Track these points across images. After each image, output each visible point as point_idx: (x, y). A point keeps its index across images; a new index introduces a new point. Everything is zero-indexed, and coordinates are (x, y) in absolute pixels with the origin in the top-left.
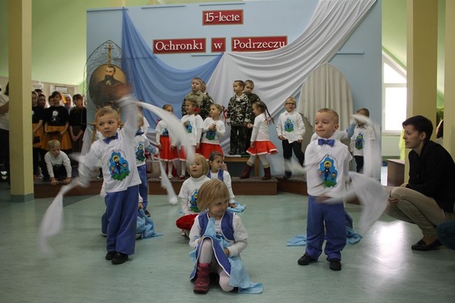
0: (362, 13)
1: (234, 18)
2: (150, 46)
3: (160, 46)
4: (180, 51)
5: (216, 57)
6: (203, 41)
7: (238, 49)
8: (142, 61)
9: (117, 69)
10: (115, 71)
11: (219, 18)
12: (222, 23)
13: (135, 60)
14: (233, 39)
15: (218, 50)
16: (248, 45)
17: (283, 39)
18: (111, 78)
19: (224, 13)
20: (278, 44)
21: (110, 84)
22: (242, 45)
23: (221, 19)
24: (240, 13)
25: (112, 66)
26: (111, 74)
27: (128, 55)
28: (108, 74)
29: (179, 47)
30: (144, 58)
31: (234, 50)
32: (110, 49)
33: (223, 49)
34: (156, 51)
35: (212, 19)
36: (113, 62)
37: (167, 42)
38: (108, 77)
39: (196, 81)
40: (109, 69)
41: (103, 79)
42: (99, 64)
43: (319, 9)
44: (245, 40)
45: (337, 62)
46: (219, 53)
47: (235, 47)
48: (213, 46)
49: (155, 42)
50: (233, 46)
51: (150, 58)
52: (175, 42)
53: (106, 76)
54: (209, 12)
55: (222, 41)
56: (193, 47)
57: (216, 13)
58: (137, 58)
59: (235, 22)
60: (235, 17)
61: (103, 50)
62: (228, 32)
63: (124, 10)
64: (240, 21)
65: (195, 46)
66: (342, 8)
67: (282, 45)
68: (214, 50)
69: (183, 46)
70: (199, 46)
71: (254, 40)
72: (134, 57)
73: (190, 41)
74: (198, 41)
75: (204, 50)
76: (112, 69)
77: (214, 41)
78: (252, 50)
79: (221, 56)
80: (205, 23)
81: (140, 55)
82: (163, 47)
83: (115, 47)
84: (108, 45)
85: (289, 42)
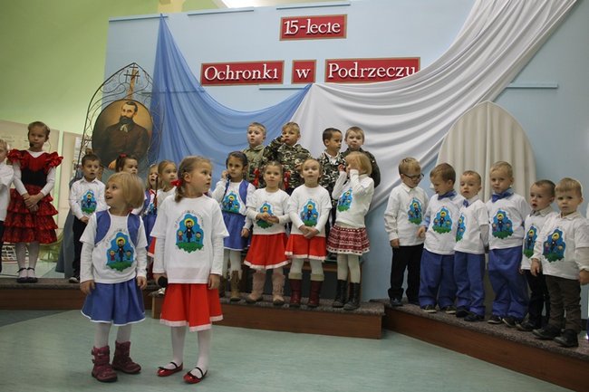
0: (555, 18)
1: (331, 27)
2: (196, 73)
3: (211, 72)
4: (241, 81)
5: (297, 91)
6: (279, 65)
7: (335, 78)
8: (182, 97)
9: (139, 107)
10: (136, 110)
11: (306, 29)
12: (311, 36)
13: (173, 96)
14: (328, 62)
15: (302, 80)
16: (353, 72)
17: (413, 63)
18: (129, 121)
19: (315, 20)
20: (404, 71)
21: (126, 130)
22: (342, 72)
23: (310, 30)
24: (341, 20)
25: (132, 103)
26: (129, 115)
27: (163, 88)
28: (124, 114)
29: (240, 74)
30: (186, 92)
31: (329, 80)
32: (133, 77)
33: (310, 78)
34: (205, 82)
35: (296, 30)
36: (135, 97)
37: (222, 67)
38: (124, 120)
39: (255, 128)
40: (127, 107)
41: (116, 121)
42: (113, 98)
43: (478, 10)
44: (348, 64)
45: (508, 101)
46: (303, 85)
47: (331, 76)
48: (295, 74)
49: (205, 67)
50: (328, 73)
51: (195, 91)
52: (235, 66)
53: (122, 117)
54: (290, 19)
55: (310, 65)
56: (262, 75)
57: (303, 21)
58: (175, 92)
59: (332, 35)
60: (333, 27)
61: (123, 78)
62: (320, 51)
63: (162, 18)
64: (340, 33)
65: (265, 73)
66: (518, 9)
67: (411, 72)
68: (296, 79)
69: (247, 74)
70: (271, 73)
71: (363, 63)
72: (171, 90)
73: (259, 66)
74: (271, 65)
75: (279, 80)
76: (132, 108)
77: (297, 65)
78: (358, 80)
79: (306, 90)
80: (284, 36)
81: (179, 88)
82: (216, 75)
83: (141, 73)
84: (130, 70)
85: (423, 66)
